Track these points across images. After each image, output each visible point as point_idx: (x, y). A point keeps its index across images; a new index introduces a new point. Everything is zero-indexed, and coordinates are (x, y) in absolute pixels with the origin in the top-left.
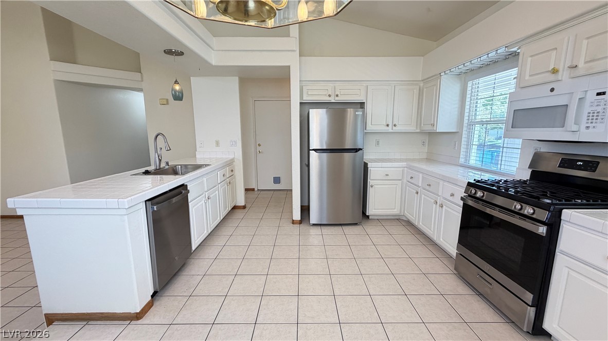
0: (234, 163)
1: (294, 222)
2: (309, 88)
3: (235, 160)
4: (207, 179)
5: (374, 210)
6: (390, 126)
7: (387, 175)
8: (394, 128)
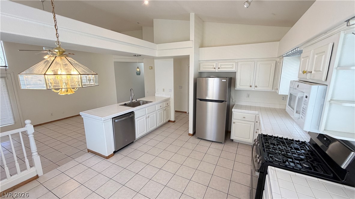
0: (170, 100)
1: (189, 134)
2: (204, 64)
3: (171, 99)
4: (147, 109)
5: (235, 137)
6: (253, 87)
7: (245, 118)
8: (255, 88)
